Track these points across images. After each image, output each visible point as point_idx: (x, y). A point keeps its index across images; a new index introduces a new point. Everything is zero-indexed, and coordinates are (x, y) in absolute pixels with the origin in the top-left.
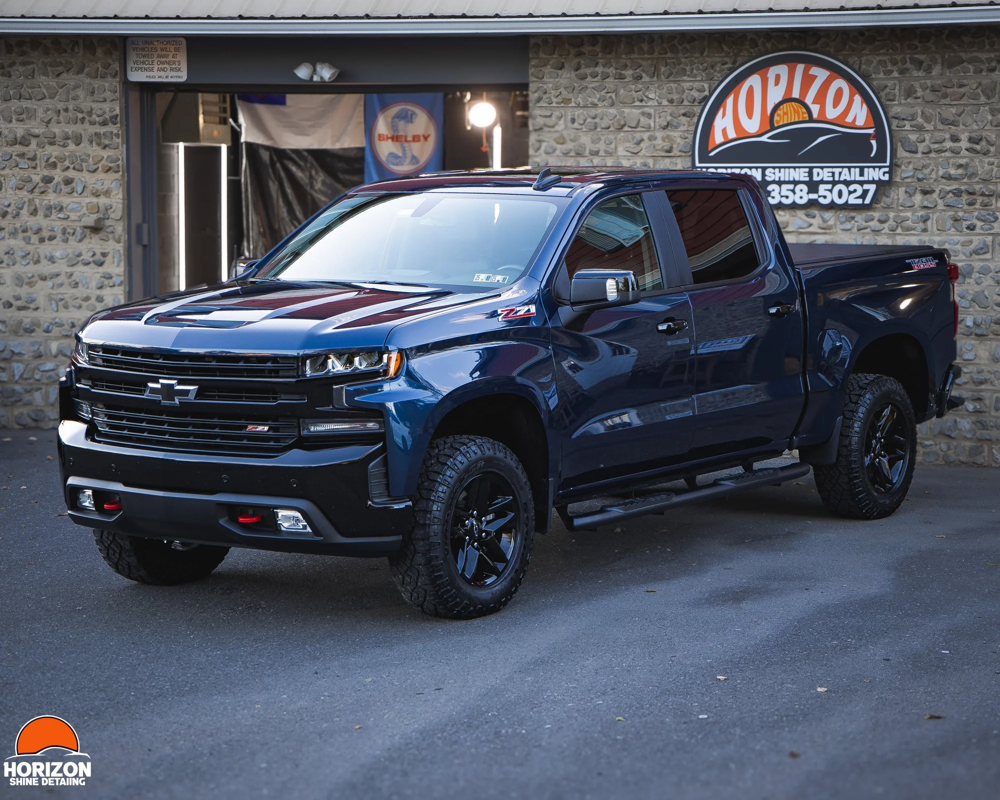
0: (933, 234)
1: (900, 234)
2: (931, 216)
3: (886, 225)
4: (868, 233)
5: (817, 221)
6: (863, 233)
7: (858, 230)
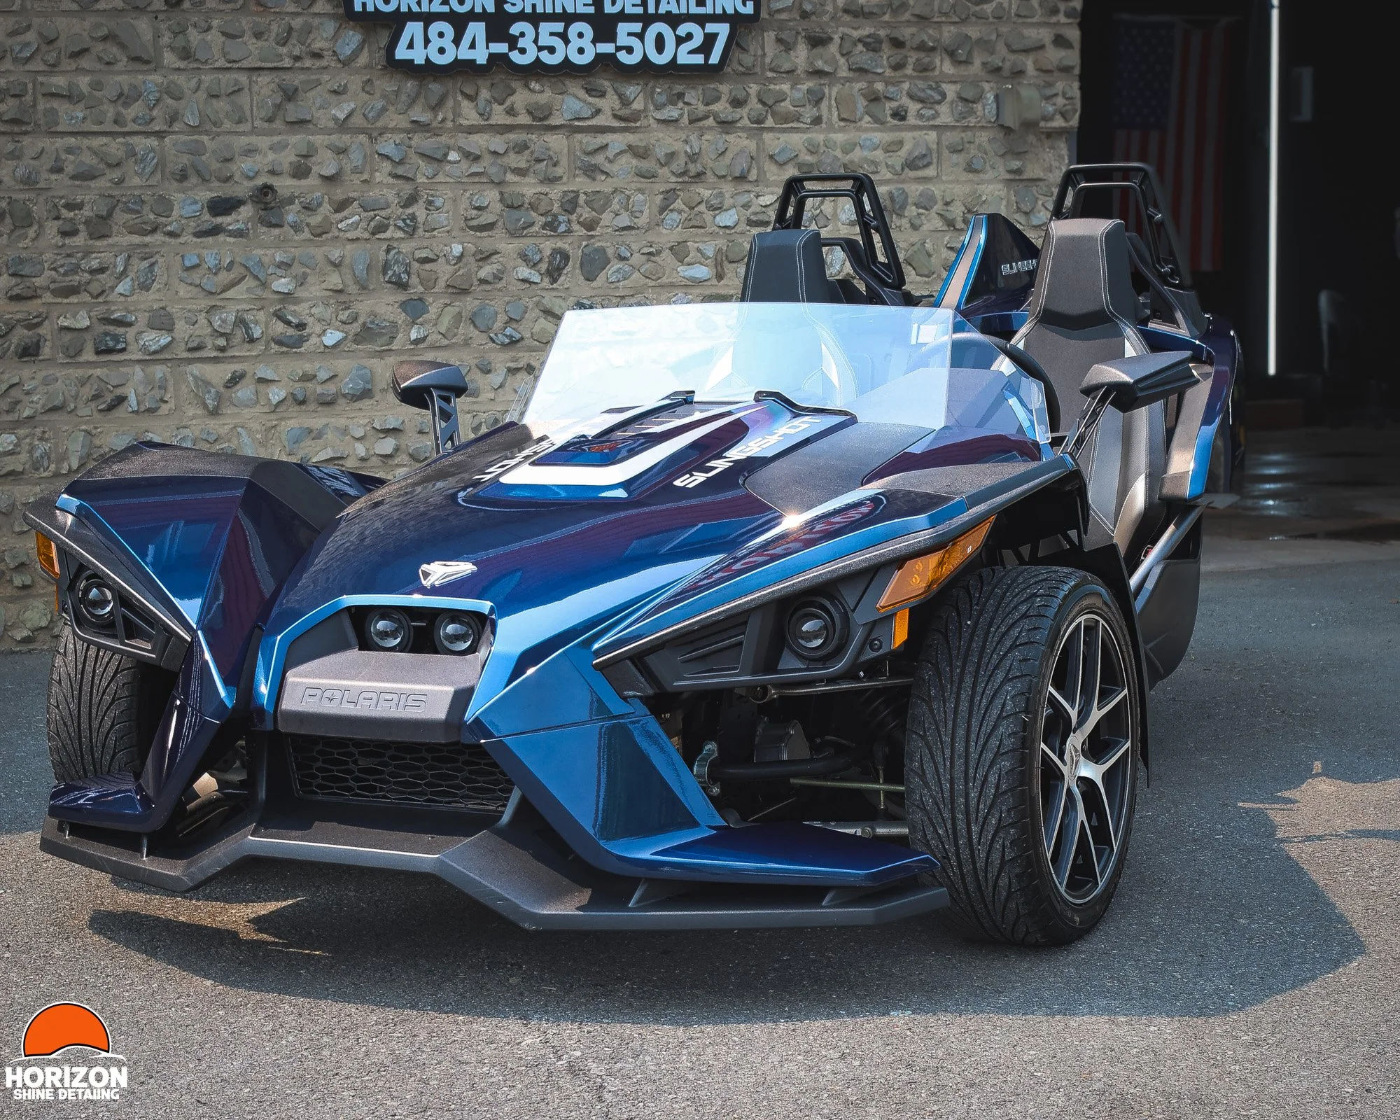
0: (831, 128)
1: (771, 129)
2: (827, 91)
3: (744, 112)
4: (710, 128)
5: (609, 103)
6: (701, 128)
7: (691, 122)
